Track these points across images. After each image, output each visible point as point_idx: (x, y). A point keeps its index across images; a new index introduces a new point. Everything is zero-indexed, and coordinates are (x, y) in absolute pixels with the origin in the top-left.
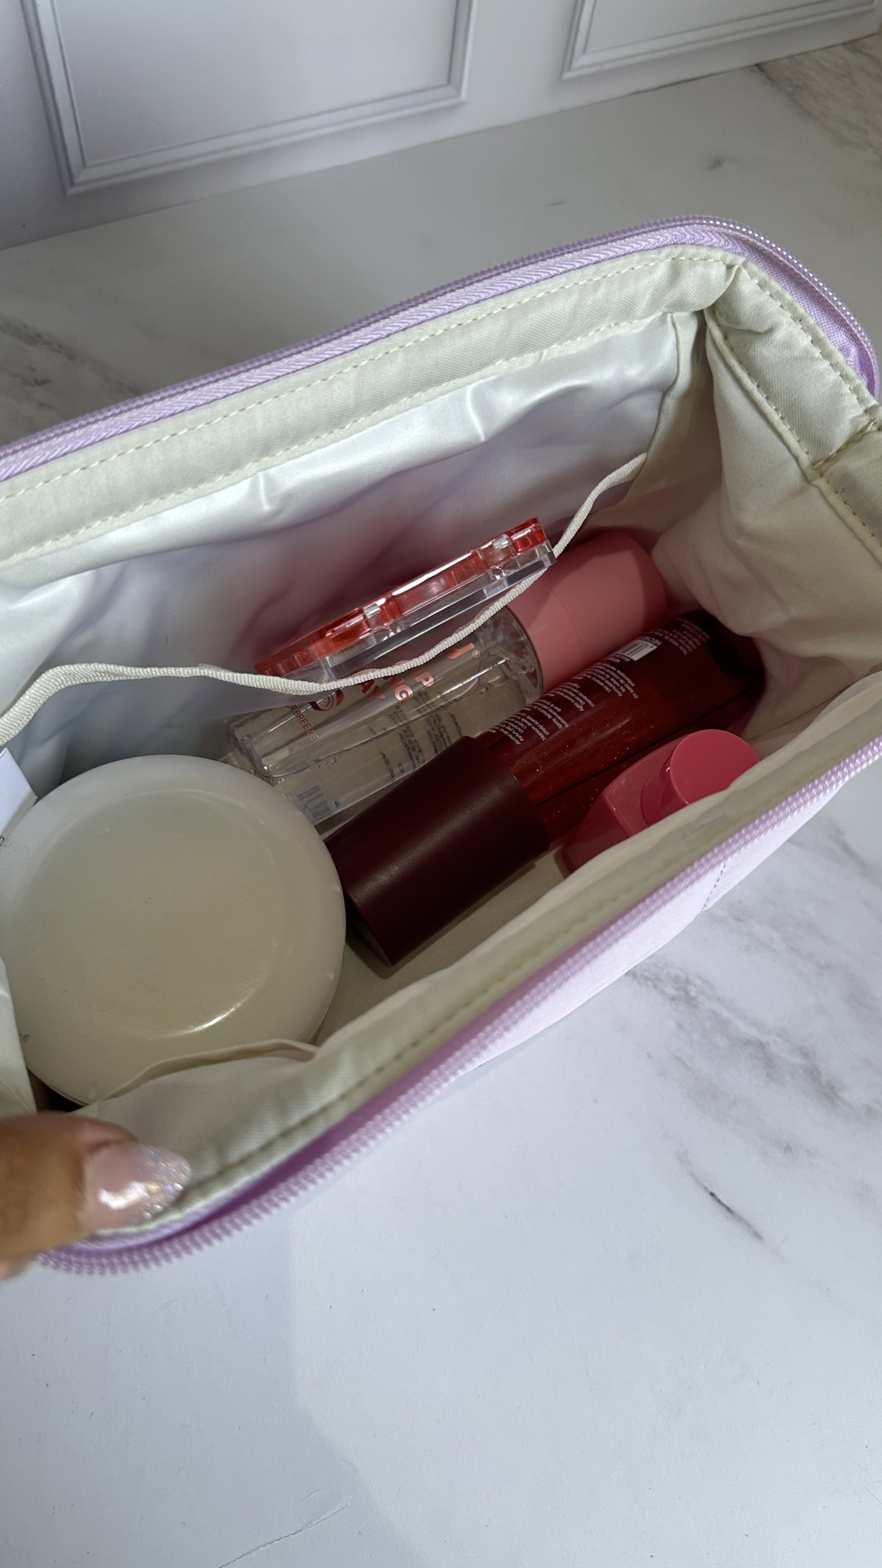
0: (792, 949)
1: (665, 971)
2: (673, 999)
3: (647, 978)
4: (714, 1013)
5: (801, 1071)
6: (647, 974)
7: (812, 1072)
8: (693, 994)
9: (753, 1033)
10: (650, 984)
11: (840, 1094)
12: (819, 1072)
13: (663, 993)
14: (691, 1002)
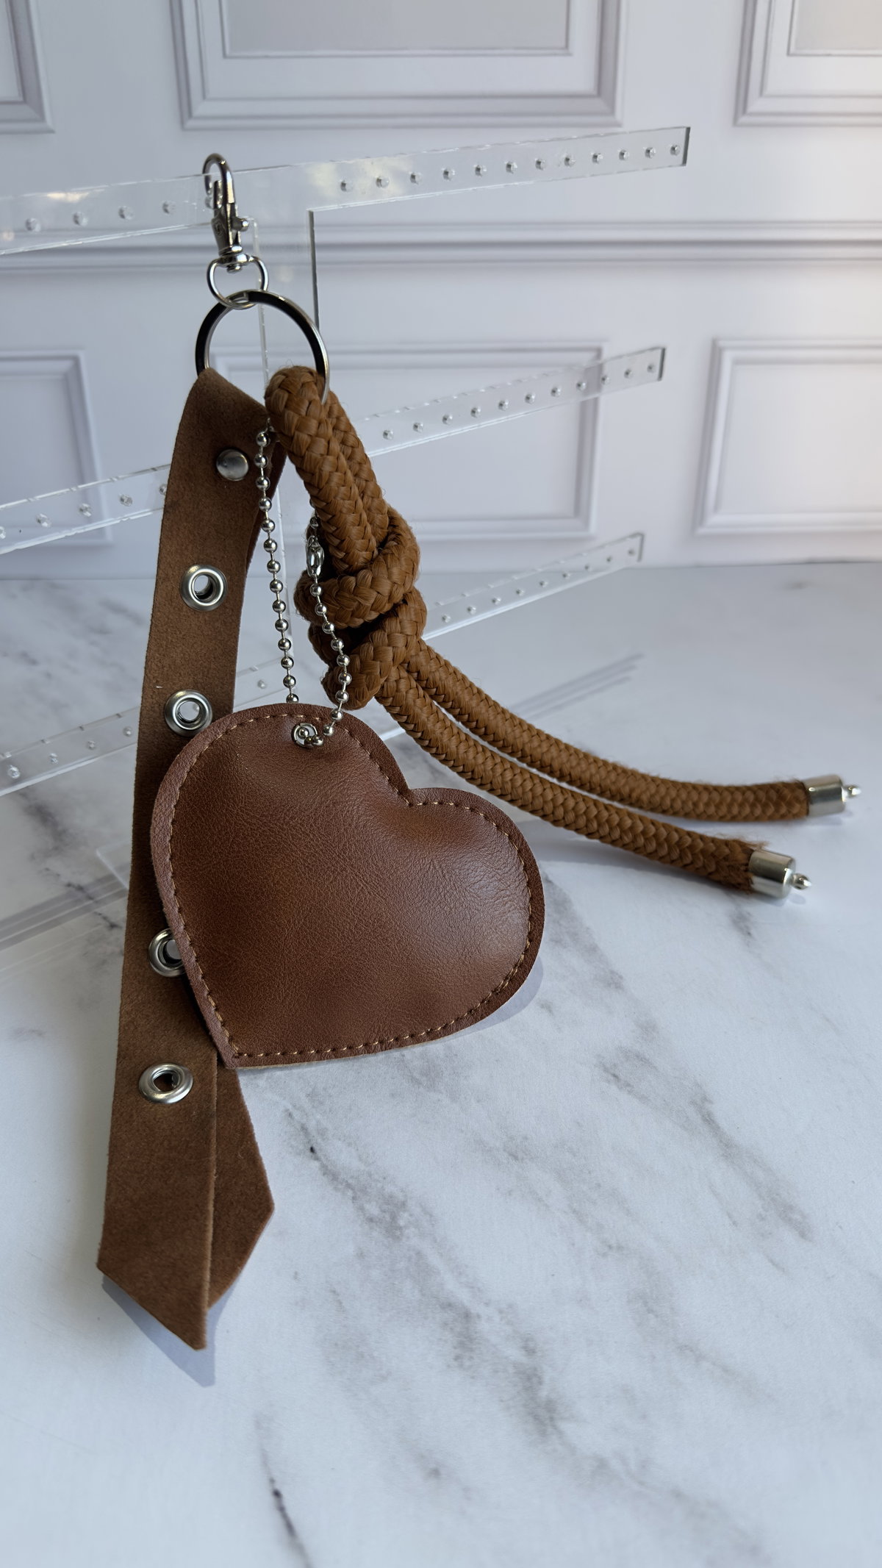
0: (574, 1211)
1: (379, 1185)
2: (371, 1220)
3: (349, 1186)
4: (418, 1253)
5: (511, 1370)
6: (350, 1181)
7: (529, 1379)
8: (402, 1223)
9: (464, 1296)
10: (350, 1193)
11: (563, 1426)
12: (540, 1383)
13: (362, 1209)
14: (393, 1230)
